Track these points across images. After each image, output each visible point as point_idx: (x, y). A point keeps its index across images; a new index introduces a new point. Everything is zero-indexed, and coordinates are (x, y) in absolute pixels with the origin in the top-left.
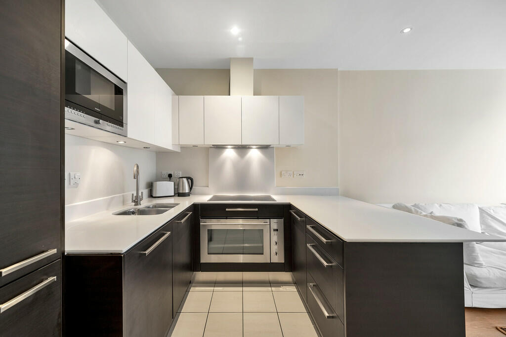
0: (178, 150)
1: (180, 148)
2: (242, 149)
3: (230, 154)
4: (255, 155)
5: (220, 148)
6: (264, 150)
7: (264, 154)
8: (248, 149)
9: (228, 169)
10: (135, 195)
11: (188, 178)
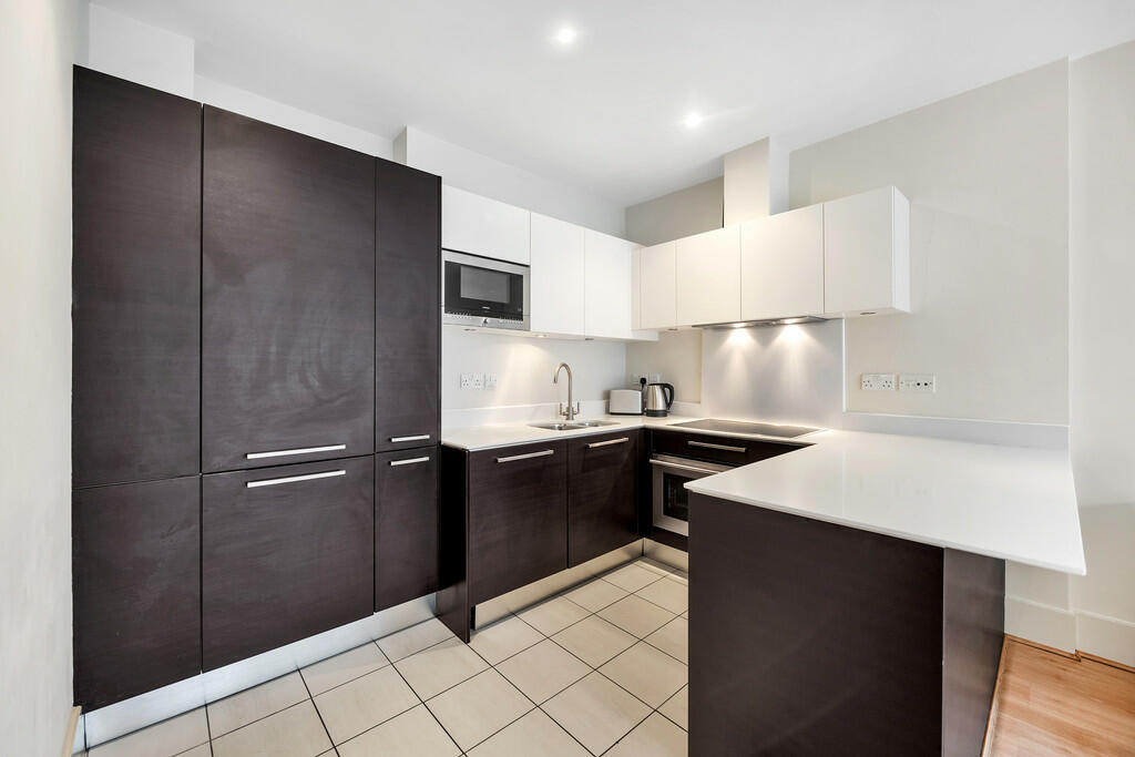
0: (654, 337)
1: (657, 335)
2: (765, 327)
3: (740, 341)
4: (793, 339)
5: (722, 328)
6: (814, 326)
7: (813, 334)
8: (777, 328)
9: (737, 371)
10: (565, 405)
11: (664, 386)
